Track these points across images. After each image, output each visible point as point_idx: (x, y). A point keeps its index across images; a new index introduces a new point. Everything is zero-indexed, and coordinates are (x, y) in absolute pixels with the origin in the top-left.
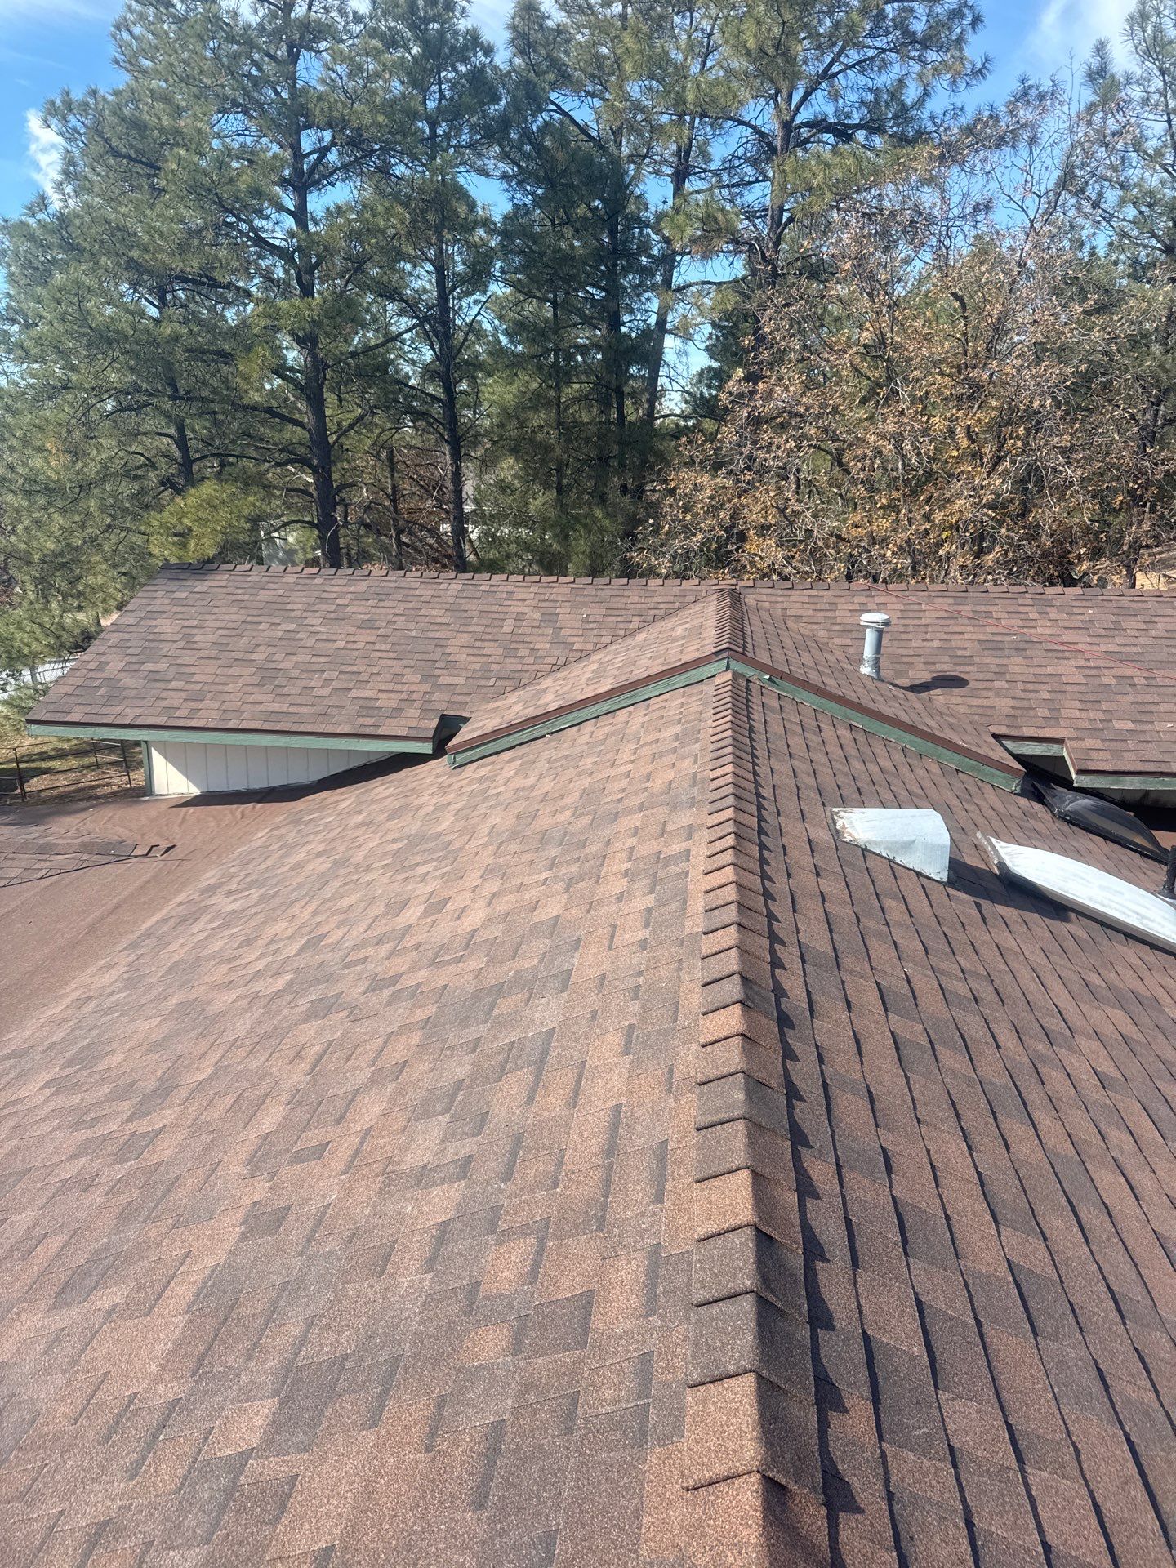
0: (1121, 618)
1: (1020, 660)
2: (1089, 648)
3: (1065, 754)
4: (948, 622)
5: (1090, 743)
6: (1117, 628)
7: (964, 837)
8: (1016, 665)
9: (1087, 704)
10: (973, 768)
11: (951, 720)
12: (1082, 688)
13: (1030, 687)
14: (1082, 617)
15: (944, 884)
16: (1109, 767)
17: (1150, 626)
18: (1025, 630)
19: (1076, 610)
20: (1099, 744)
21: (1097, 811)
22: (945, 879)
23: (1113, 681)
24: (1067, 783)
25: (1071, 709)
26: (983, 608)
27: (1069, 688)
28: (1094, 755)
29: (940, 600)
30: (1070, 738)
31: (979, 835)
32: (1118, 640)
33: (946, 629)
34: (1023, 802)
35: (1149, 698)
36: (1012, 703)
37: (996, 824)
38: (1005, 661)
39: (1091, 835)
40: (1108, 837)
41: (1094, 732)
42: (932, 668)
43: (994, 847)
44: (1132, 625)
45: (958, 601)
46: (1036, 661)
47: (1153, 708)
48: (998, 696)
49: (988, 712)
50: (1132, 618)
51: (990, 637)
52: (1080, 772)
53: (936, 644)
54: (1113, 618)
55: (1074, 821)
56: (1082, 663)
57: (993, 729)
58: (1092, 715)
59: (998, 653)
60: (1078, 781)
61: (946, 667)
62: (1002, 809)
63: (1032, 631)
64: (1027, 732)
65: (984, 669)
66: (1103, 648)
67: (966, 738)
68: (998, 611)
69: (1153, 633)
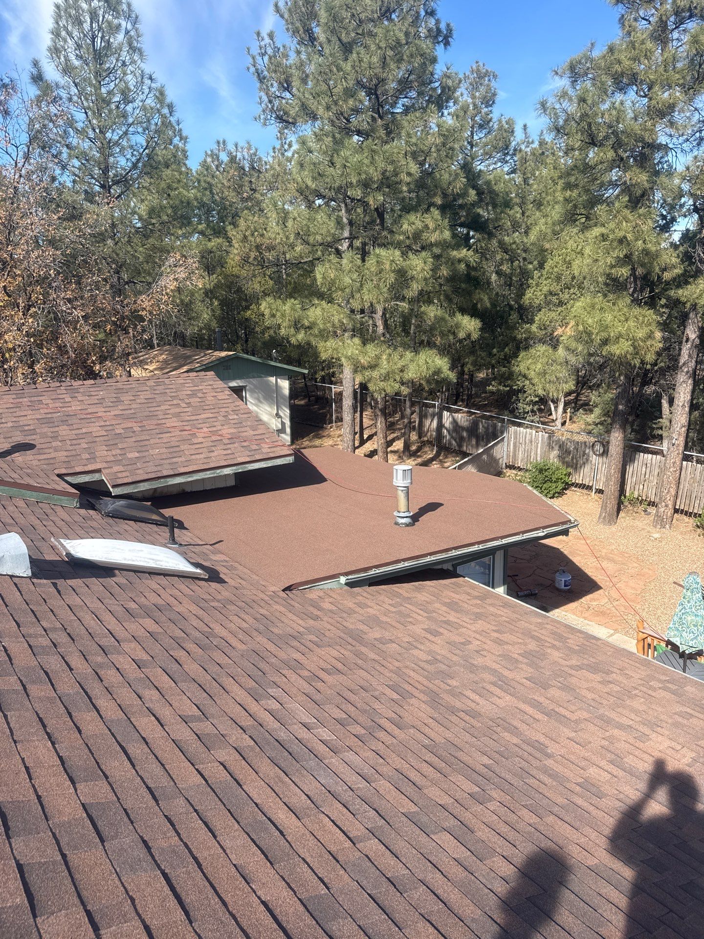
0: (119, 395)
1: (65, 427)
2: (105, 414)
3: (104, 478)
4: (14, 410)
5: (116, 468)
6: (119, 401)
7: (44, 543)
8: (63, 430)
9: (110, 446)
10: (47, 498)
11: (29, 471)
12: (106, 438)
13: (74, 442)
14: (97, 397)
15: (30, 578)
16: (130, 480)
17: (136, 397)
18: (65, 409)
19: (93, 393)
20: (121, 468)
21: (128, 507)
22: (30, 574)
23: (122, 431)
24: (108, 494)
25: (101, 451)
26: (36, 399)
27: (98, 439)
28: (120, 475)
29: (8, 396)
30: (104, 468)
31: (52, 539)
32: (120, 407)
33: (15, 414)
34: (83, 512)
35: (144, 438)
36: (65, 453)
37: (65, 529)
38: (56, 429)
39: (126, 521)
40: (136, 520)
41: (117, 462)
42: (10, 440)
43: (62, 545)
44: (126, 398)
45: (19, 396)
46: (75, 426)
47: (147, 443)
48: (56, 451)
49: (52, 461)
50: (126, 394)
51: (44, 416)
52: (114, 486)
53: (10, 424)
54: (115, 396)
55: (116, 515)
56: (103, 424)
57: (57, 472)
58: (114, 453)
59: (51, 425)
60: (114, 492)
61: (19, 438)
62: (68, 519)
63: (69, 409)
64: (78, 469)
65: (44, 436)
66: (113, 413)
67: (40, 480)
68: (46, 400)
69: (139, 401)
